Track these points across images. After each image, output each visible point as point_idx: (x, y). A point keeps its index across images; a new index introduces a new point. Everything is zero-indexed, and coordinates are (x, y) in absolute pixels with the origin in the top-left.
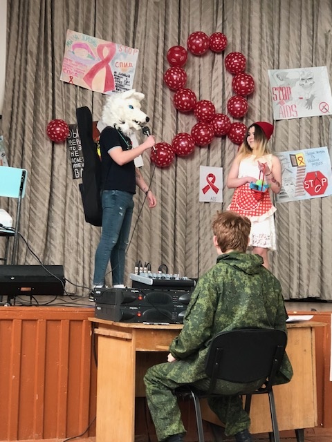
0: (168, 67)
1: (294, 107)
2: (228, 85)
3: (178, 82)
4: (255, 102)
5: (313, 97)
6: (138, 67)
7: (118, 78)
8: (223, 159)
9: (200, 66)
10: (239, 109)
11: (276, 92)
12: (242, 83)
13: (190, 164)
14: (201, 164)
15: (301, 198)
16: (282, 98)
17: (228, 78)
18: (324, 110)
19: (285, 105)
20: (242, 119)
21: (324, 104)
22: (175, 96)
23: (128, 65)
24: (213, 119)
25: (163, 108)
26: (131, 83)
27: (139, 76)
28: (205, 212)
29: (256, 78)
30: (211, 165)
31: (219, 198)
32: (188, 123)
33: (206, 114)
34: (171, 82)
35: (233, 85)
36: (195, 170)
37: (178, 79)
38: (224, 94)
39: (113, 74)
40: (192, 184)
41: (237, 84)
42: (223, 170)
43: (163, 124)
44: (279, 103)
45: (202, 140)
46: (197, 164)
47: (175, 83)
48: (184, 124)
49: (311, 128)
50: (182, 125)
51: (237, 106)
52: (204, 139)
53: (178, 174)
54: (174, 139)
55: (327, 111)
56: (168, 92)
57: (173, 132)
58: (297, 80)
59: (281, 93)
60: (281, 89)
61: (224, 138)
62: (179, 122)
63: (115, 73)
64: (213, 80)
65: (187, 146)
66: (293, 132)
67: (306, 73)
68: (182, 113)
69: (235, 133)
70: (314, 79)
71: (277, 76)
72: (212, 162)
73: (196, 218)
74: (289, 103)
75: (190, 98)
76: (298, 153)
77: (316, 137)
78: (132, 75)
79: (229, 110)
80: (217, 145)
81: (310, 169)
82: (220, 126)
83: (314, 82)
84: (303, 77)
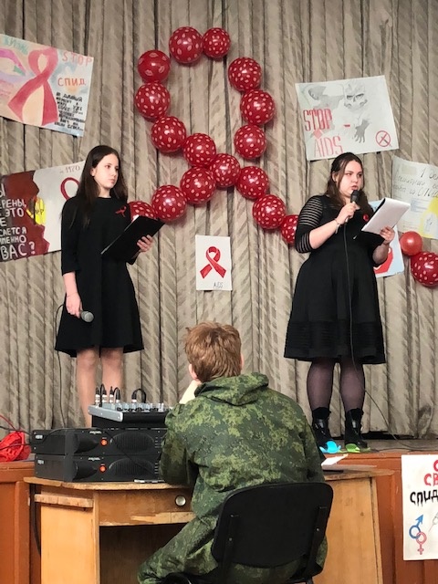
0: (141, 83)
1: (336, 139)
2: (235, 108)
3: (157, 107)
4: (277, 134)
5: (365, 123)
6: (94, 84)
7: (63, 102)
8: (230, 223)
9: (190, 80)
10: (252, 145)
11: (309, 118)
12: (256, 105)
13: (179, 233)
14: (197, 232)
16: (317, 125)
17: (233, 98)
18: (384, 143)
19: (322, 137)
20: (258, 161)
21: (382, 134)
22: (153, 129)
23: (79, 82)
24: (214, 162)
25: (135, 147)
26: (84, 111)
27: (95, 99)
28: (205, 306)
29: (277, 97)
30: (212, 233)
31: (226, 283)
32: (175, 170)
33: (202, 155)
34: (146, 107)
35: (242, 108)
36: (188, 243)
37: (157, 102)
38: (228, 123)
39: (55, 97)
40: (185, 263)
41: (248, 107)
42: (232, 242)
43: (136, 173)
44: (314, 134)
45: (197, 195)
46: (191, 232)
47: (153, 107)
48: (168, 172)
50: (166, 174)
51: (249, 140)
52: (200, 193)
53: (162, 248)
54: (155, 195)
55: (388, 143)
56: (142, 122)
57: (152, 184)
58: (341, 97)
60: (315, 112)
61: (230, 191)
62: (161, 169)
63: (58, 94)
64: (211, 101)
65: (175, 205)
67: (353, 89)
68: (165, 154)
69: (247, 182)
70: (367, 96)
71: (310, 92)
72: (213, 229)
73: (192, 317)
74: (329, 134)
75: (176, 132)
77: (372, 185)
78: (86, 98)
79: (237, 148)
80: (221, 202)
82: (224, 173)
83: (366, 101)
84: (350, 93)
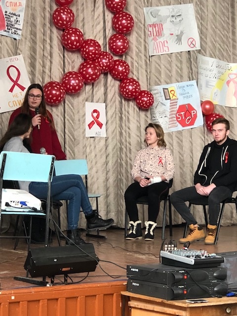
1: (165, 42)
2: (108, 22)
3: (67, 22)
4: (133, 38)
5: (182, 33)
7: (9, 17)
8: (105, 94)
9: (83, 4)
10: (122, 47)
11: (151, 29)
12: (124, 21)
13: (77, 101)
14: (86, 101)
15: (174, 129)
16: (155, 34)
17: (108, 16)
18: (192, 46)
19: (158, 41)
20: (121, 56)
21: (191, 40)
22: (64, 36)
24: (99, 57)
25: (51, 47)
26: (21, 23)
27: (28, 16)
28: (90, 146)
29: (133, 14)
30: (95, 101)
31: (103, 132)
32: (75, 61)
33: (93, 53)
34: (61, 22)
35: (113, 23)
36: (81, 106)
37: (68, 19)
38: (105, 30)
40: (79, 120)
41: (120, 23)
42: (106, 106)
43: (51, 62)
44: (153, 39)
45: (90, 78)
46: (83, 101)
47: (65, 23)
48: (70, 62)
49: (181, 62)
51: (119, 44)
52: (92, 77)
53: (66, 111)
54: (63, 78)
55: (194, 46)
56: (55, 30)
57: (61, 70)
58: (168, 17)
59: (154, 29)
60: (154, 25)
61: (106, 74)
62: (66, 61)
63: (6, 12)
64: (95, 17)
65: (78, 85)
66: (165, 67)
67: (175, 11)
68: (68, 51)
69: (117, 70)
70: (183, 17)
71: (151, 13)
72: (95, 99)
73: (84, 154)
74: (161, 39)
75: (79, 38)
76: (170, 87)
77: (185, 71)
78: (22, 14)
79: (111, 48)
80: (100, 82)
81: (182, 102)
82: (105, 65)
83: (183, 19)
84: (173, 14)
